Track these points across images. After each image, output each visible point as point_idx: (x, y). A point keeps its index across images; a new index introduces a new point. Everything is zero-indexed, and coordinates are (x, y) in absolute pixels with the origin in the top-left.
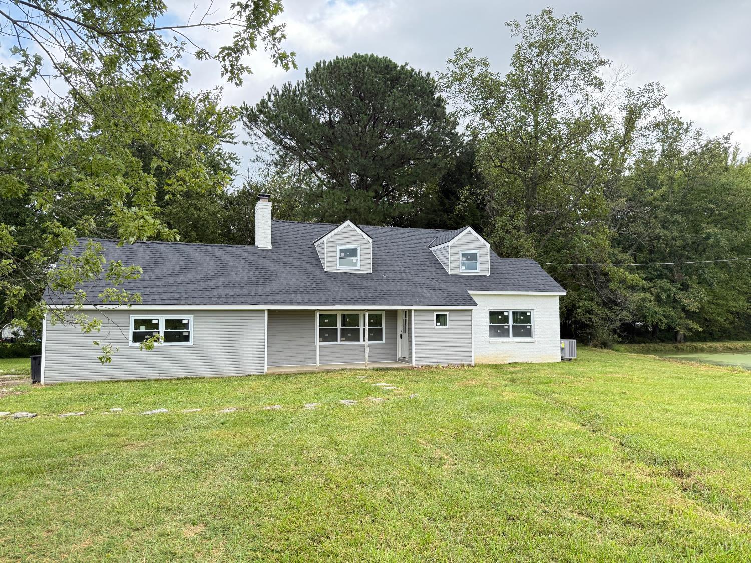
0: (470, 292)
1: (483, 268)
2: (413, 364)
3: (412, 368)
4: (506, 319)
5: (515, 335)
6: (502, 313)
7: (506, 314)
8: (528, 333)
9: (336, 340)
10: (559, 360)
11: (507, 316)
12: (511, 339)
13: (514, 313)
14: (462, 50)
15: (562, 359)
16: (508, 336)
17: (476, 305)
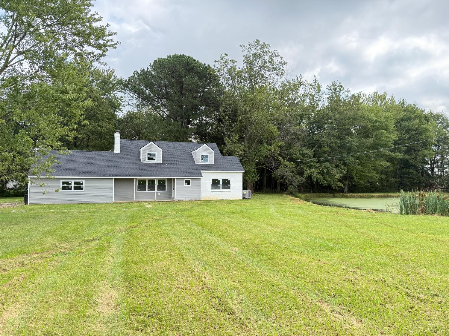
0: (201, 171)
1: (210, 161)
2: (175, 200)
3: (174, 201)
4: (219, 182)
5: (222, 189)
6: (217, 180)
7: (219, 180)
8: (229, 188)
9: (146, 190)
10: (242, 198)
11: (220, 181)
12: (221, 190)
13: (223, 180)
14: (224, 55)
15: (244, 198)
16: (220, 189)
17: (202, 176)
